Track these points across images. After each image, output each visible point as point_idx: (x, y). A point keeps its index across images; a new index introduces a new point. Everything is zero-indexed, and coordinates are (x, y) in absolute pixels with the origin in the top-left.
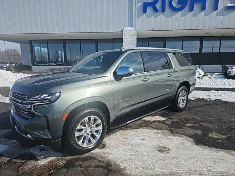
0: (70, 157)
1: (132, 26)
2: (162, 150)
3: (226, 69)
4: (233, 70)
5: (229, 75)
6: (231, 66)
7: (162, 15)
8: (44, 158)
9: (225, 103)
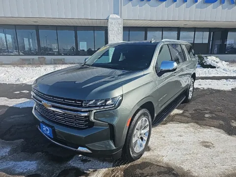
0: (124, 166)
1: (118, 14)
2: (206, 145)
3: (201, 58)
4: (208, 59)
5: (205, 64)
6: (206, 55)
7: (147, 4)
8: (94, 171)
9: (218, 91)
